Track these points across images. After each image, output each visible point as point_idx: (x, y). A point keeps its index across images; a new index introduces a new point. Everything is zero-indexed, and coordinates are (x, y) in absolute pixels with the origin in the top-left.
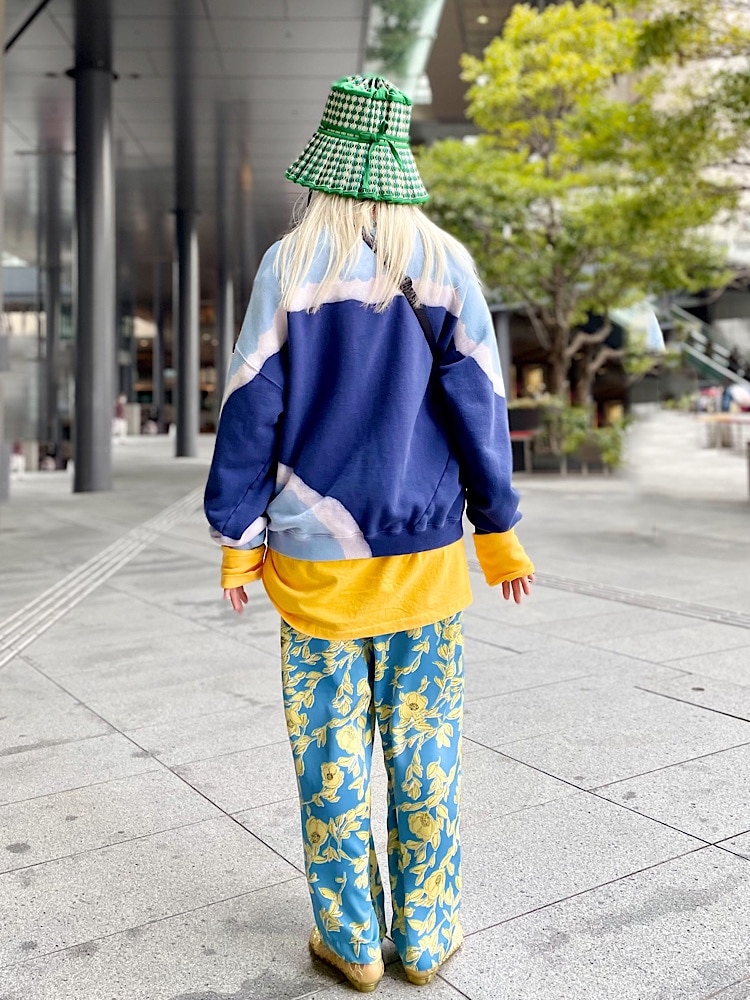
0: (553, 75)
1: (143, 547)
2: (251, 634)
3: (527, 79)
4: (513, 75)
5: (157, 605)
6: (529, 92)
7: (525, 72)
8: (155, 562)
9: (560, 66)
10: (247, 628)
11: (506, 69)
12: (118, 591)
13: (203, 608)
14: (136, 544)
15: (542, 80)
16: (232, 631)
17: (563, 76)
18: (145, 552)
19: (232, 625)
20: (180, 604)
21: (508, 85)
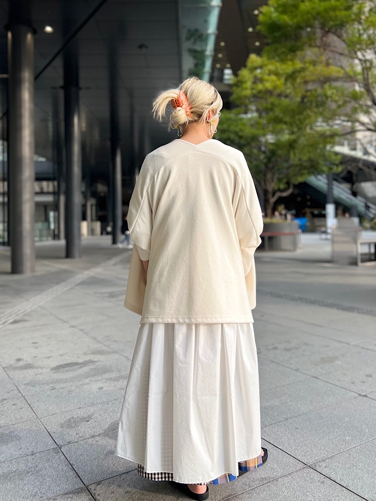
0: (264, 85)
3: (255, 86)
4: (249, 84)
6: (255, 92)
7: (254, 82)
9: (267, 81)
11: (246, 82)
15: (260, 86)
17: (268, 85)
21: (246, 89)
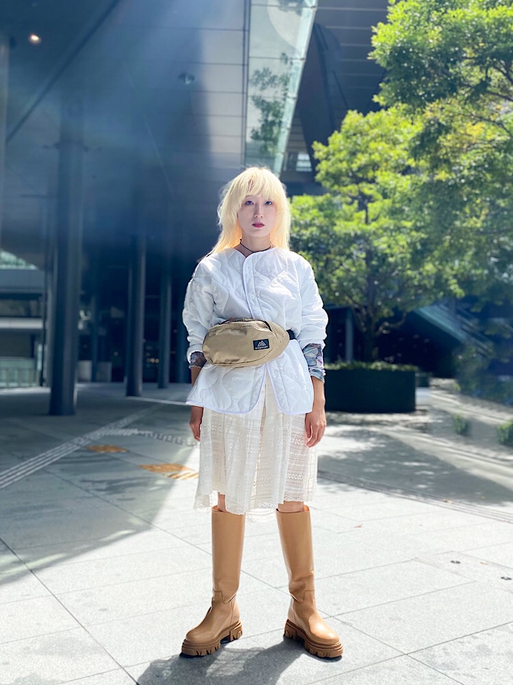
1: (78, 448)
2: (119, 500)
5: (69, 482)
8: (82, 457)
10: (119, 496)
12: (49, 473)
13: (96, 484)
14: (75, 446)
16: (108, 497)
17: (376, 157)
18: (77, 451)
19: (110, 494)
20: (84, 481)
